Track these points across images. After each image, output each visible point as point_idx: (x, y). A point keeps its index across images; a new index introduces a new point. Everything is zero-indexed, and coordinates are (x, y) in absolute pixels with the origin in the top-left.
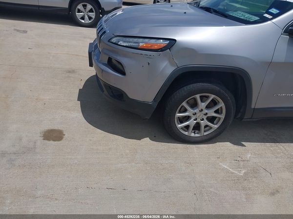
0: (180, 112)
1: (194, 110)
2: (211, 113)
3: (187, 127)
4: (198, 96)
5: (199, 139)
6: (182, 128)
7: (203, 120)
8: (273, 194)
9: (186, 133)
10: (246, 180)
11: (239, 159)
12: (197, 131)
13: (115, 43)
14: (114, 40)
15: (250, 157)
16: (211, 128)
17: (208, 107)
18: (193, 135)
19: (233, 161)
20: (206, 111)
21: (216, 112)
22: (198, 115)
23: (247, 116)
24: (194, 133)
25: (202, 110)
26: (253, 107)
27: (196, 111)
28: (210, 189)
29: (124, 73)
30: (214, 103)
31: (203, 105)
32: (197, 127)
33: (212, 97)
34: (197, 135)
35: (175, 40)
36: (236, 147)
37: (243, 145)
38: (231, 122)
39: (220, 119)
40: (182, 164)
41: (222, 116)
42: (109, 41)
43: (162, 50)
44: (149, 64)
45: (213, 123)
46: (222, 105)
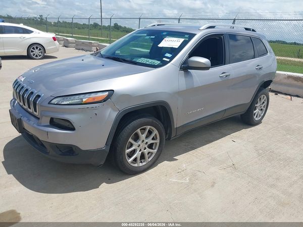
0: (128, 148)
1: (138, 143)
2: (150, 141)
3: (135, 160)
4: (139, 130)
5: (146, 167)
6: (132, 162)
7: (145, 149)
8: (213, 186)
9: (136, 165)
10: (192, 184)
11: (180, 171)
12: (143, 160)
13: (57, 104)
14: (55, 101)
15: (185, 166)
16: (152, 153)
17: (147, 137)
18: (141, 165)
19: (177, 174)
20: (147, 141)
21: (153, 139)
22: (141, 146)
23: (173, 134)
24: (141, 162)
25: (143, 141)
26: (175, 127)
27: (140, 142)
28: (175, 202)
29: (73, 129)
30: (150, 132)
31: (143, 137)
32: (143, 157)
33: (148, 127)
34: (144, 164)
35: (113, 90)
36: (172, 162)
37: (176, 160)
38: (164, 144)
39: (156, 143)
40: (145, 192)
41: (158, 141)
42: (49, 103)
43: (105, 100)
44: (96, 114)
45: (152, 149)
46: (156, 132)
